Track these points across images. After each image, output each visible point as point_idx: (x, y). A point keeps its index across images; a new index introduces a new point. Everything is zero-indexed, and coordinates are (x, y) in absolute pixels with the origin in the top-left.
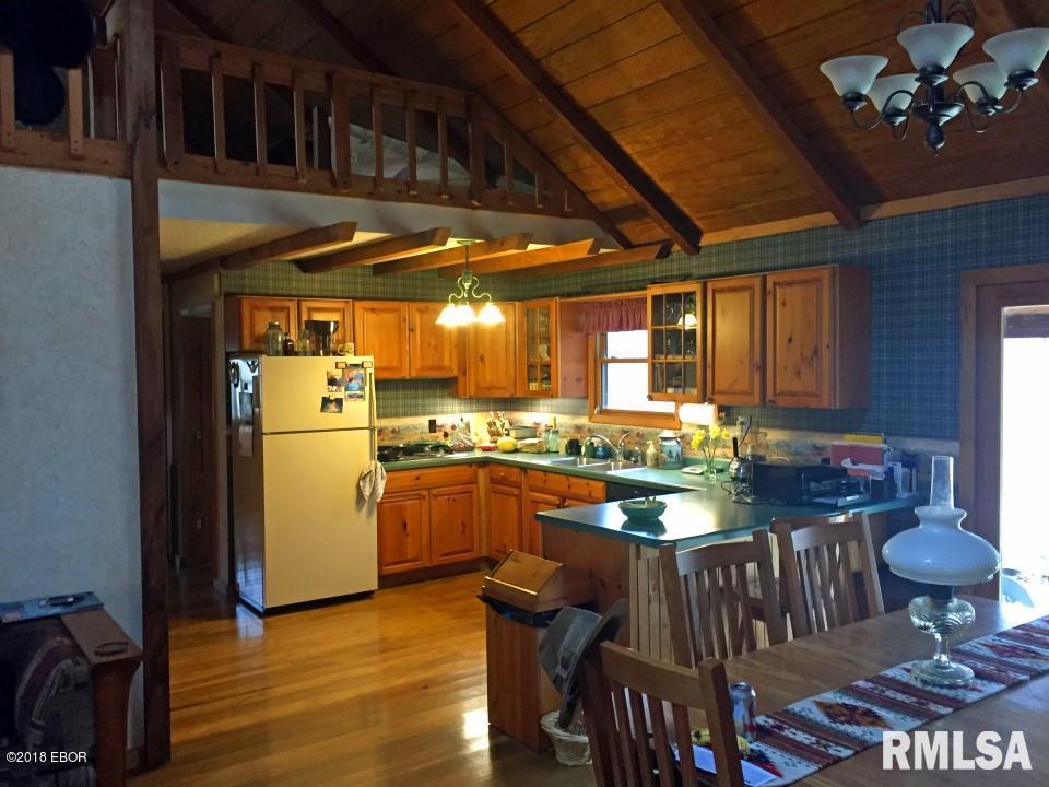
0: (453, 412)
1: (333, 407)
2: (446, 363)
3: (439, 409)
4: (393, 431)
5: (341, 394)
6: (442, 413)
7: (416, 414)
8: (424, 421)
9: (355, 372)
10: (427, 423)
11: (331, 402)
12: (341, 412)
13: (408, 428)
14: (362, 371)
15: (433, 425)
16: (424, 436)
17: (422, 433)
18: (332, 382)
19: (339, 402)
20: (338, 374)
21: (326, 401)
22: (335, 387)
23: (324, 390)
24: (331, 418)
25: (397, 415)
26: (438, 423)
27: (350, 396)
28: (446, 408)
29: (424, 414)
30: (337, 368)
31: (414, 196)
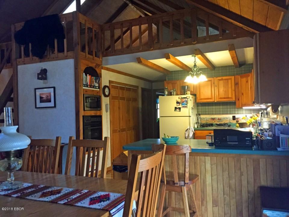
0: (243, 113)
1: (178, 110)
2: (230, 96)
3: (236, 112)
4: (219, 119)
5: (180, 106)
6: (238, 114)
7: (227, 114)
8: (231, 116)
9: (184, 100)
10: (232, 117)
11: (177, 108)
12: (180, 111)
13: (224, 118)
14: (186, 99)
15: (234, 118)
16: (230, 121)
17: (230, 120)
18: (178, 103)
19: (180, 108)
20: (179, 100)
21: (176, 108)
22: (178, 104)
23: (175, 105)
24: (177, 113)
25: (220, 114)
26: (236, 117)
27: (183, 107)
28: (239, 112)
29: (230, 114)
30: (179, 99)
31: (172, 46)
